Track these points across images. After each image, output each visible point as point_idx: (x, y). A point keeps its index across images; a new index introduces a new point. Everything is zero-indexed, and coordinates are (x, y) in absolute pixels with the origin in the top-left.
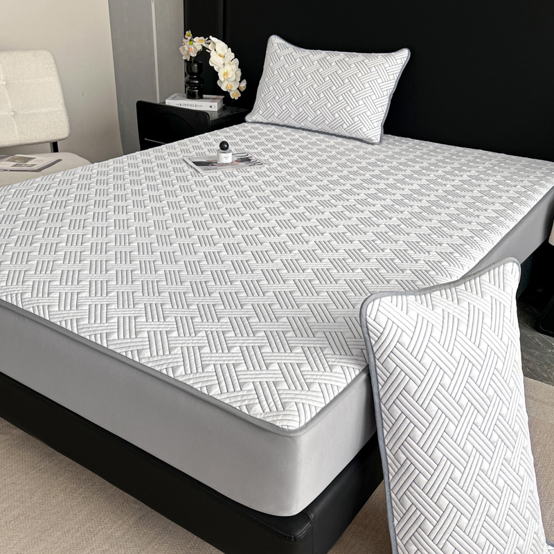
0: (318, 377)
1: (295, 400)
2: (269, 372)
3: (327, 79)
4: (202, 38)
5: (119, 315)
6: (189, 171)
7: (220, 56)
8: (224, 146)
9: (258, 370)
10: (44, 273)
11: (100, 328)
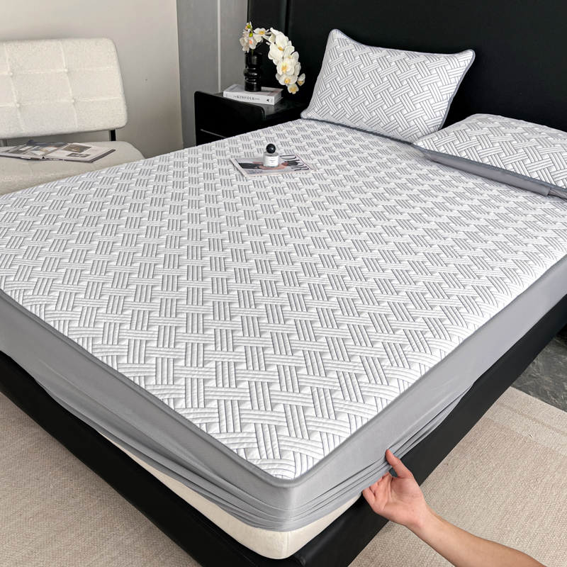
0: (321, 425)
1: (294, 450)
2: (273, 414)
3: (386, 79)
4: (263, 29)
5: (130, 338)
6: (234, 173)
7: (280, 49)
8: (271, 149)
9: (262, 411)
10: (71, 283)
11: (111, 350)
